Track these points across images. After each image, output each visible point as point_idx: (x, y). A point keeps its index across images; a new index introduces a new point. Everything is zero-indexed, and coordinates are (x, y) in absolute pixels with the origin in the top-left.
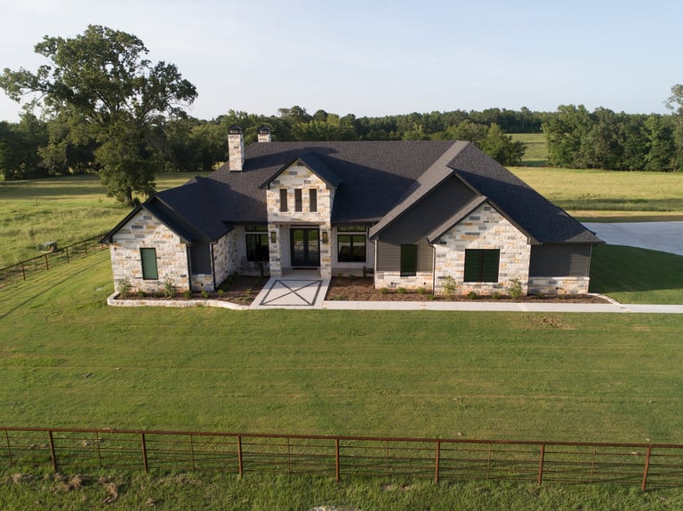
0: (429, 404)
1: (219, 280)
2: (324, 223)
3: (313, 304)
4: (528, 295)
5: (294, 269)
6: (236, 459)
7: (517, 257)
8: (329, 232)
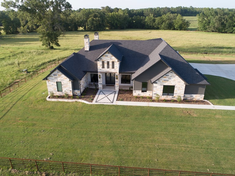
0: (148, 147)
1: (82, 91)
2: (117, 73)
3: (113, 102)
4: (184, 100)
5: (107, 85)
6: (89, 167)
7: (181, 88)
8: (118, 76)
